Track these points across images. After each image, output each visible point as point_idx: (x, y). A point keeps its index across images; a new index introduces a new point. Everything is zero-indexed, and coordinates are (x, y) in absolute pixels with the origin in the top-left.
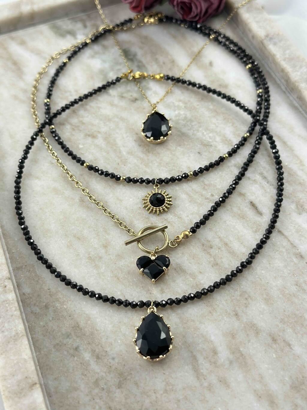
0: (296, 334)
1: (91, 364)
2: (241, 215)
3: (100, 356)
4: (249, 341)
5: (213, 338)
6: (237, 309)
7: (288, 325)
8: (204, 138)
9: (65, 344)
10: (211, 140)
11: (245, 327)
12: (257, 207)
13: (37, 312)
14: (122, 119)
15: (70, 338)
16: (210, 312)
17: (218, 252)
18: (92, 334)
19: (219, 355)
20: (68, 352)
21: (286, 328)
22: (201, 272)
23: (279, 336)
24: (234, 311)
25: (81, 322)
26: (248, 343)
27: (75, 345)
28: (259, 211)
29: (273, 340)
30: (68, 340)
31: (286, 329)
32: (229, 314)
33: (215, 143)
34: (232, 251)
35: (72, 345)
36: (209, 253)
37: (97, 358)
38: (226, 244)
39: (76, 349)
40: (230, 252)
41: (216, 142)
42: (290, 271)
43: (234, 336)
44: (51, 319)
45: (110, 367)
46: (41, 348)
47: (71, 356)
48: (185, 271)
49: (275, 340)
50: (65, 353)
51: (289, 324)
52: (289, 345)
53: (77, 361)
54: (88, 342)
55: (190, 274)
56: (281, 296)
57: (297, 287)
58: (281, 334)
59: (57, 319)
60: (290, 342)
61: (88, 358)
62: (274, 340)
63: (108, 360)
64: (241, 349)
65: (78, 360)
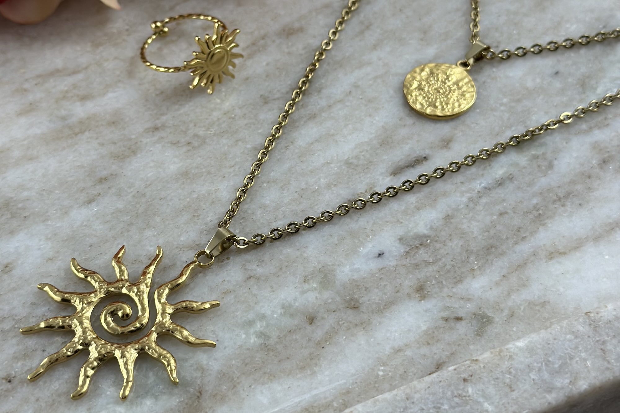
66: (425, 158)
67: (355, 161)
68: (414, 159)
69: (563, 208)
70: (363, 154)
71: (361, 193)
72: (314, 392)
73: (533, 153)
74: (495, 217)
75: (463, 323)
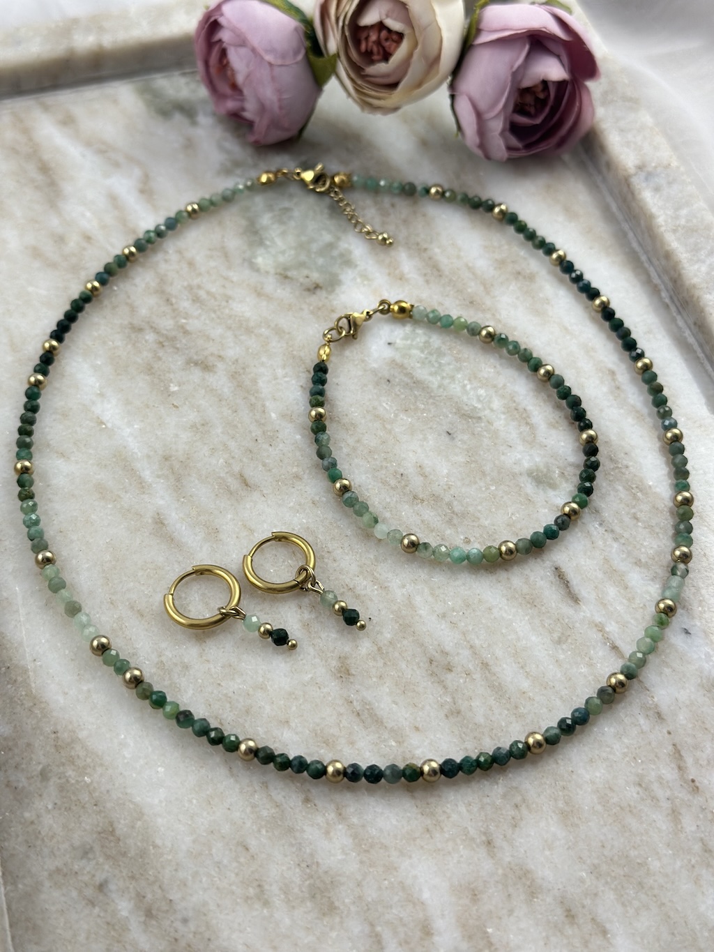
0: (623, 905)
1: (131, 928)
2: (527, 597)
3: (154, 912)
4: (511, 912)
5: (426, 895)
6: (492, 828)
7: (607, 883)
8: (465, 398)
9: (76, 873)
10: (479, 406)
11: (505, 875)
12: (568, 582)
13: (21, 785)
14: (279, 332)
15: (89, 859)
16: (428, 830)
17: (465, 682)
18: (143, 854)
19: (436, 939)
20: (80, 892)
21: (603, 888)
22: (417, 729)
23: (584, 907)
24: (485, 834)
25: (119, 822)
26: (509, 916)
27: (100, 877)
28: (572, 591)
29: (567, 916)
30: (84, 861)
31: (603, 891)
32: (473, 839)
33: (487, 412)
34: (497, 684)
35: (94, 876)
36: (441, 682)
37: (147, 916)
38: (485, 665)
39: (101, 887)
40: (492, 687)
41: (492, 410)
42: (628, 747)
43: (475, 895)
44: (50, 807)
45: (176, 940)
46: (17, 876)
47: (87, 904)
48: (382, 722)
49: (573, 917)
50: (74, 894)
51: (609, 880)
52: (604, 932)
53: (99, 916)
54: (130, 874)
55: (392, 730)
56: (599, 808)
57: (638, 789)
58: (588, 902)
59: (66, 808)
60: (608, 926)
61: (124, 913)
62: (570, 916)
63: (172, 922)
64: (490, 930)
65: (102, 914)
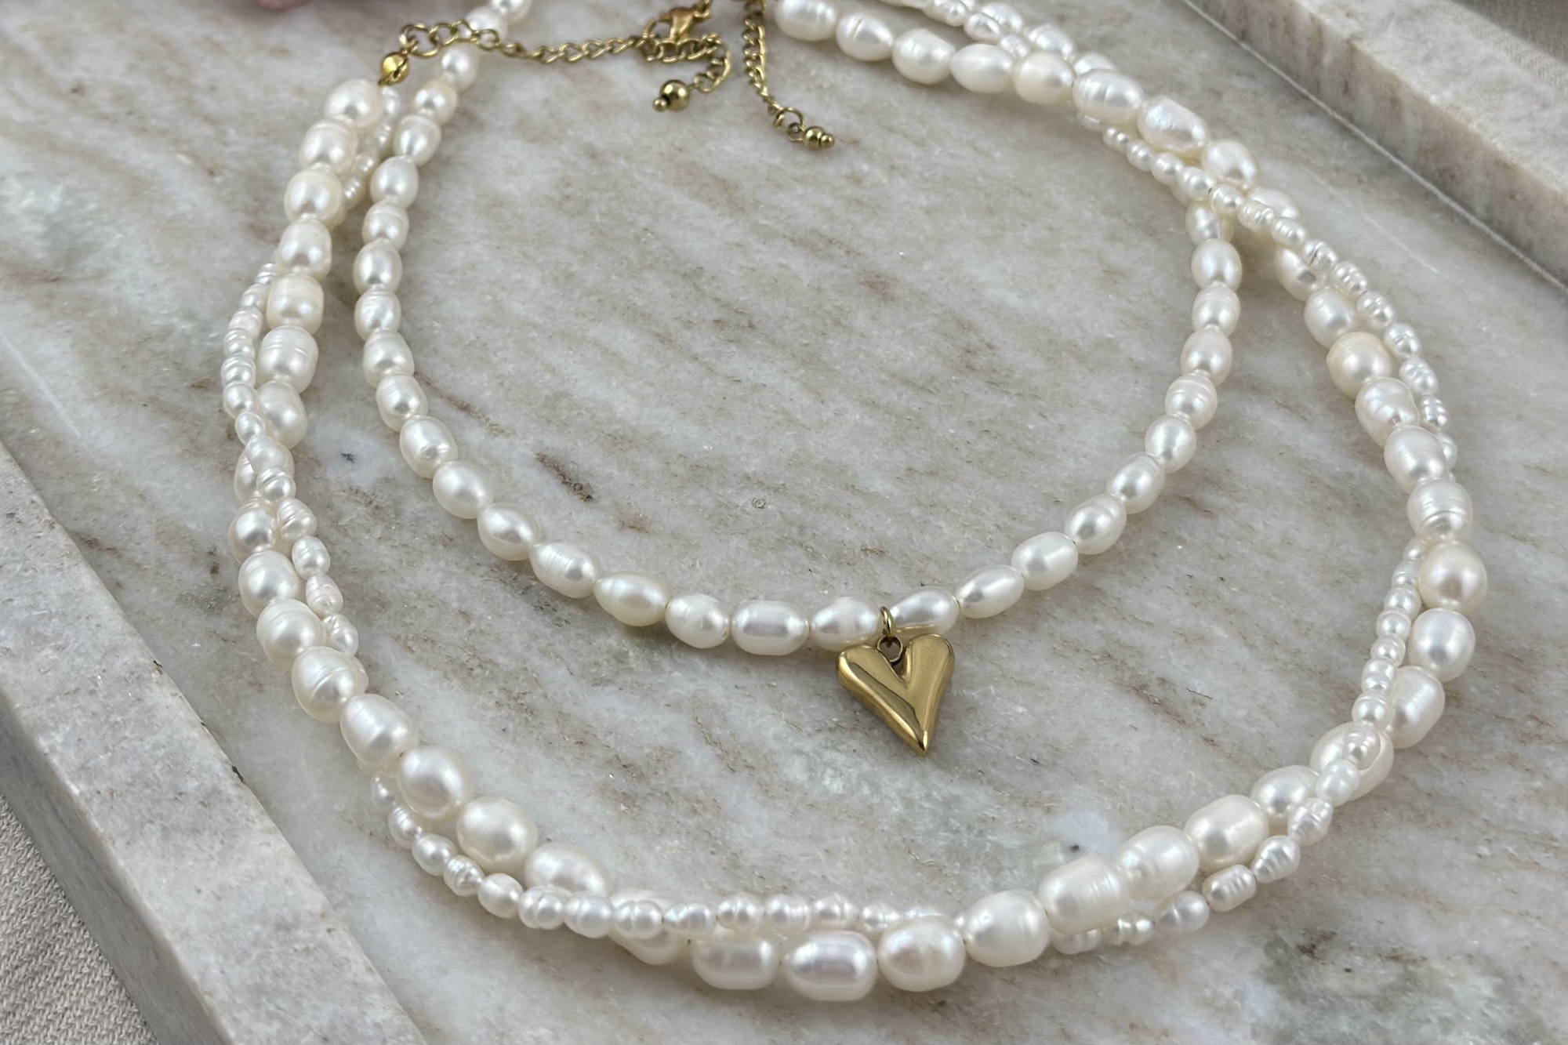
66: (589, 497)
67: (564, 403)
68: (582, 482)
69: (491, 703)
70: (584, 412)
71: (488, 419)
72: (57, 405)
73: (631, 654)
74: (455, 605)
75: (207, 576)
